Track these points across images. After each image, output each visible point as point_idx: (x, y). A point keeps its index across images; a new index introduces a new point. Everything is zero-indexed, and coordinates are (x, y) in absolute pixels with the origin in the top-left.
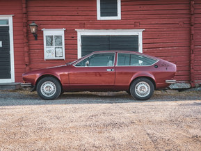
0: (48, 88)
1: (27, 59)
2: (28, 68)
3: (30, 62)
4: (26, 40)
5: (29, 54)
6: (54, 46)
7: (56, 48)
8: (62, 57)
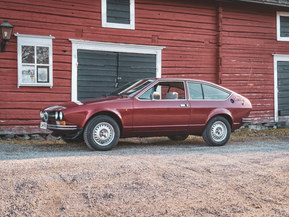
6: (36, 64)
7: (38, 67)
8: (48, 81)
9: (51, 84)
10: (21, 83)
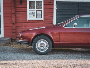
0: (42, 45)
1: (14, 19)
2: (14, 26)
3: (16, 22)
4: (13, 4)
5: (15, 15)
6: (35, 10)
7: (36, 11)
8: (41, 18)
9: (43, 19)
10: (28, 18)
